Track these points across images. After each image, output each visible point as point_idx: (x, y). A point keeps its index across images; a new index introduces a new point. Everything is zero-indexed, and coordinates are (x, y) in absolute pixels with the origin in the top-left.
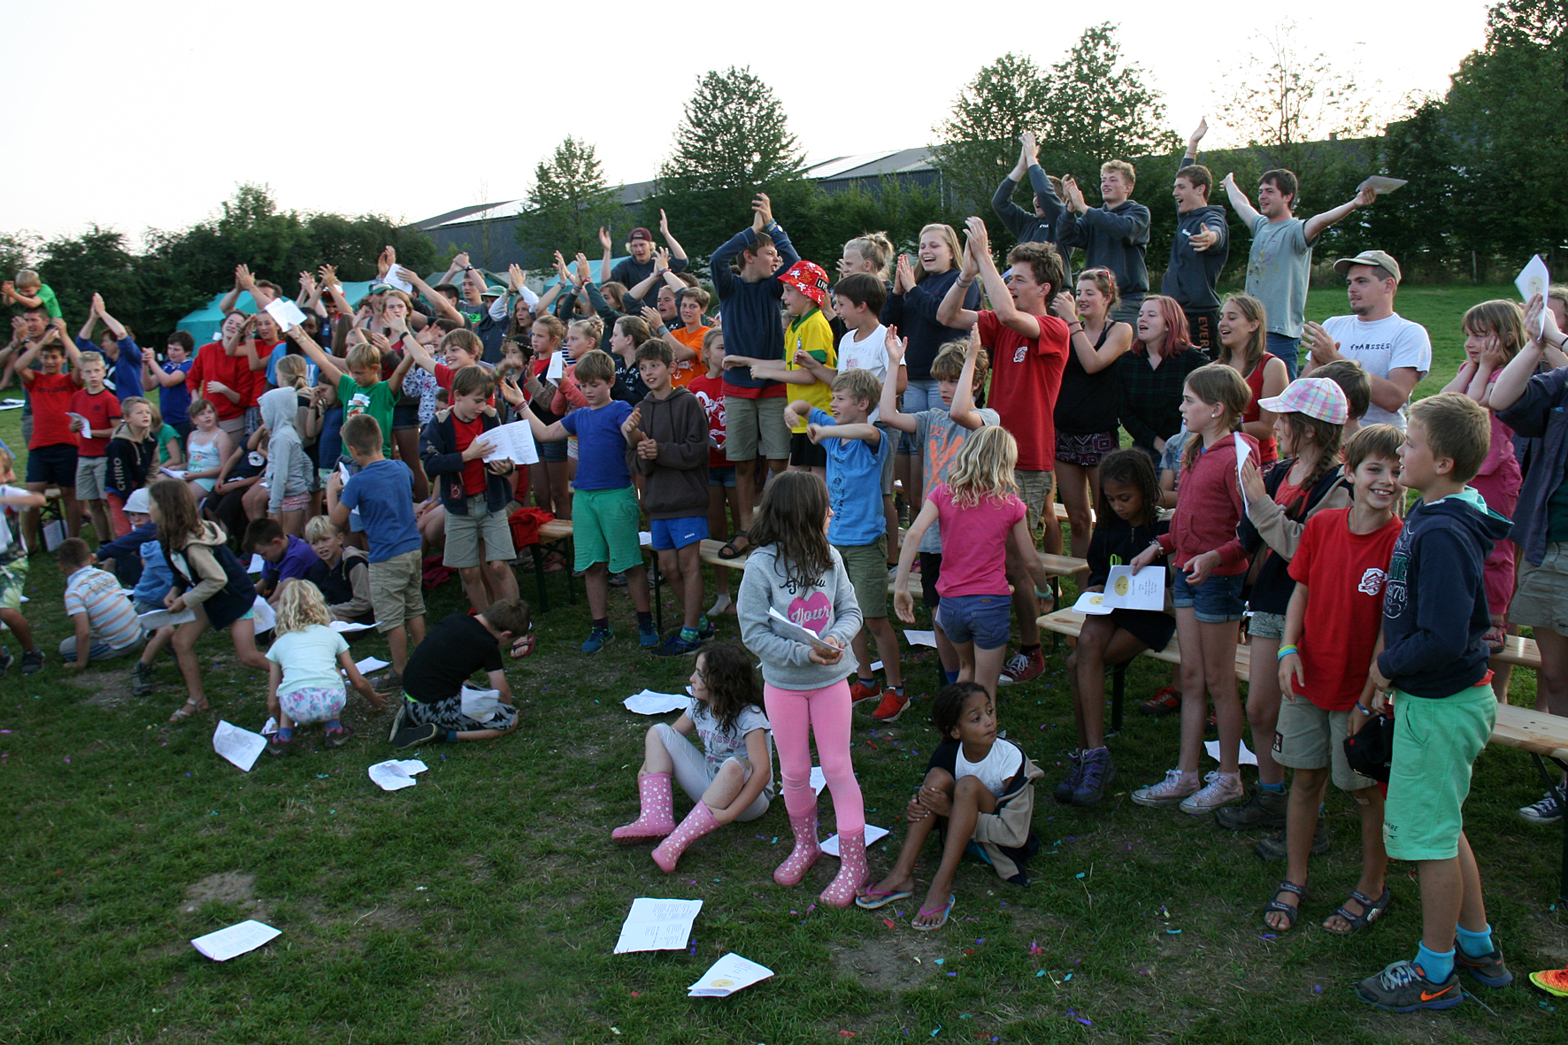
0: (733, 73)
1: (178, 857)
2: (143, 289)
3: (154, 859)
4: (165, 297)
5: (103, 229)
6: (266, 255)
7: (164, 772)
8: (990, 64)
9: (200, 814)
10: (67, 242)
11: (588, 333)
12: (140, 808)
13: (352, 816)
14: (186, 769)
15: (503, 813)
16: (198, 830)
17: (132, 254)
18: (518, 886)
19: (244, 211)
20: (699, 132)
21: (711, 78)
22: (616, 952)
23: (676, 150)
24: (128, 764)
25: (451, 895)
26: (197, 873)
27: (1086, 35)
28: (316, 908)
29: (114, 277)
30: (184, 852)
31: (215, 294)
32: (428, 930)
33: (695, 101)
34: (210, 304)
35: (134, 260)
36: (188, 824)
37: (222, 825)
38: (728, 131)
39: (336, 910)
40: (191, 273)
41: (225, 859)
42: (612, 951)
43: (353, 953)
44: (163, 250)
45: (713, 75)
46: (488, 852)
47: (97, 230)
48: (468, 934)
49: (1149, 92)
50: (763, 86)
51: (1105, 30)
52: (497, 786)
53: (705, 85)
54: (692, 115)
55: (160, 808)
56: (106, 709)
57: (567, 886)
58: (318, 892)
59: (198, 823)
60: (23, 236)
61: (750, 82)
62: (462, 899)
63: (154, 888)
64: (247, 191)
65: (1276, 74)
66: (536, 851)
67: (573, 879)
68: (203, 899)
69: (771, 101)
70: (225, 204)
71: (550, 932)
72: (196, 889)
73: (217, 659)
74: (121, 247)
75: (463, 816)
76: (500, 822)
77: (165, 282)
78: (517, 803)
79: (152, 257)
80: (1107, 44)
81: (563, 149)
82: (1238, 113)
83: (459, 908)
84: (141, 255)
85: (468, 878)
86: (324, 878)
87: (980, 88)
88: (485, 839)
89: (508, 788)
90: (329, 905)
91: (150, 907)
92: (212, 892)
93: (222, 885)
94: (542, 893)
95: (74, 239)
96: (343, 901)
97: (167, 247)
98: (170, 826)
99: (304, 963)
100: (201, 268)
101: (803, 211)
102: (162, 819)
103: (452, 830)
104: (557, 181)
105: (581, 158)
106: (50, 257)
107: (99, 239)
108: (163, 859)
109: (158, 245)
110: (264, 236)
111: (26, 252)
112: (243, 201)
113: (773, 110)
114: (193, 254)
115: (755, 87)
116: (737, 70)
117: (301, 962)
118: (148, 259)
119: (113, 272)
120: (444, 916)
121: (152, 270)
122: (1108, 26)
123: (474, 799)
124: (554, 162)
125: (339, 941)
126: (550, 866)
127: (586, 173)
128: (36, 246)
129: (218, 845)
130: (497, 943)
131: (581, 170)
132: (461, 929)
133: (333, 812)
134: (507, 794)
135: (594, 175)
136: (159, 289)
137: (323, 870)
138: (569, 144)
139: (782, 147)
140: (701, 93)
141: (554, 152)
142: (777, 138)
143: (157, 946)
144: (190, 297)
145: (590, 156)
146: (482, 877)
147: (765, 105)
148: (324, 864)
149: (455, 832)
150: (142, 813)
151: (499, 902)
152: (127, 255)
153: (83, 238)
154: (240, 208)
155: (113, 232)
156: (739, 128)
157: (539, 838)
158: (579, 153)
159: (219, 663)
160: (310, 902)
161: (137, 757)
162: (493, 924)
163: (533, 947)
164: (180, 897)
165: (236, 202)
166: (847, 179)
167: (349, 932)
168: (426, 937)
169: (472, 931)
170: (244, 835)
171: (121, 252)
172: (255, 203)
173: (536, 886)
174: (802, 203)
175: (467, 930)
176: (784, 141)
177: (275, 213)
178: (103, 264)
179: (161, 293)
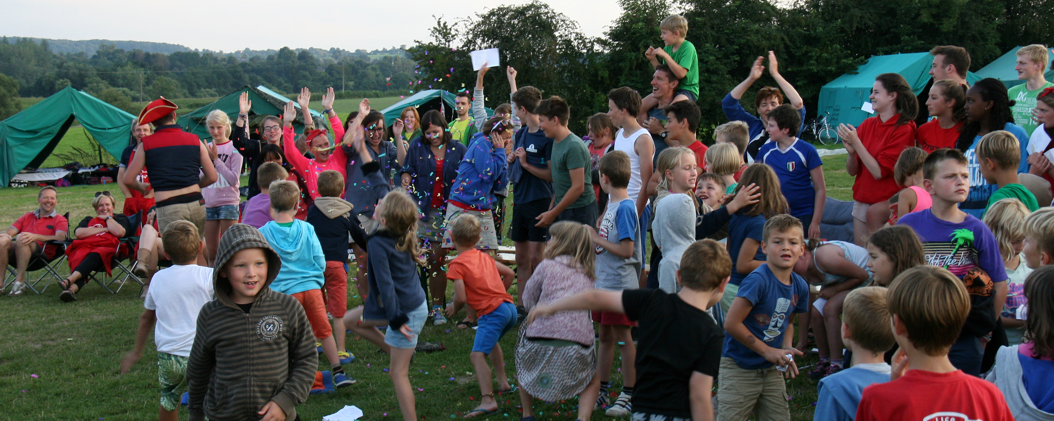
2: (786, 47)
4: (810, 58)
6: (934, 11)
17: (779, 6)
29: (757, 32)
31: (868, 57)
34: (861, 68)
35: (780, 14)
40: (842, 30)
77: (811, 40)
79: (801, 11)
84: (788, 8)
100: (855, 25)
114: (847, 9)
119: (757, 26)
121: (799, 25)
136: (805, 48)
144: (839, 58)
152: (773, 8)
178: (746, 17)
179: (806, 53)
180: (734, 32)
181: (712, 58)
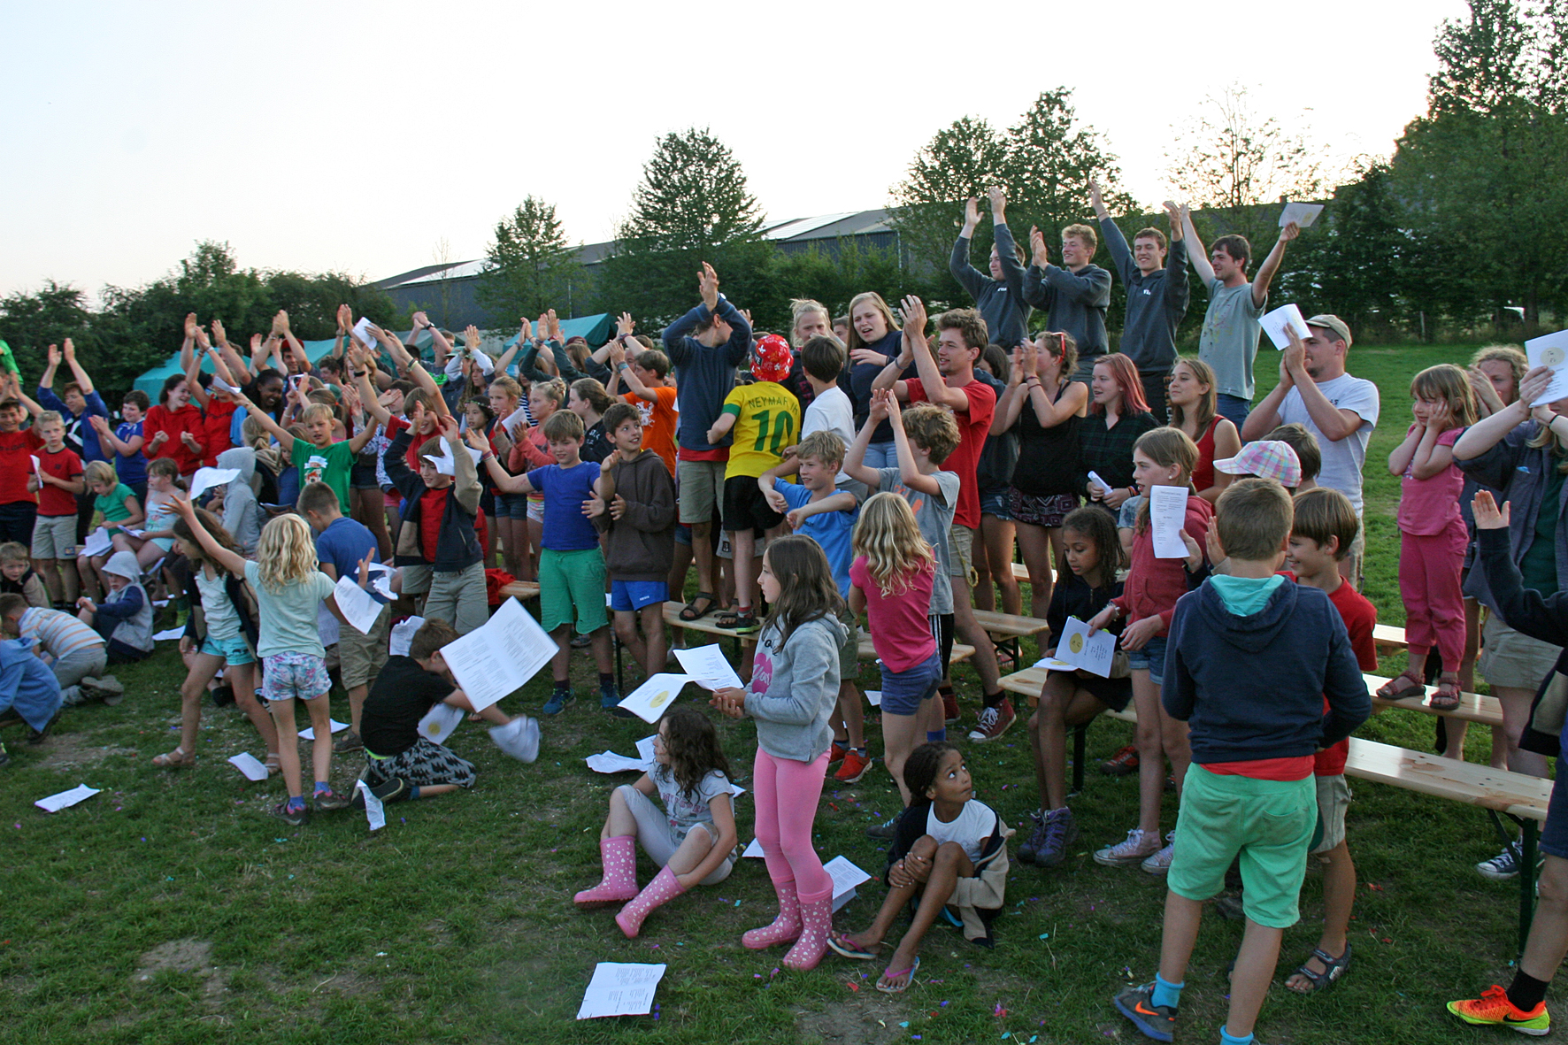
0: (693, 136)
1: (132, 924)
2: (100, 346)
3: (107, 927)
4: (123, 355)
5: (61, 285)
6: (225, 313)
7: (119, 837)
8: (947, 127)
9: (155, 880)
10: (24, 299)
11: (551, 395)
12: (94, 874)
13: (312, 881)
14: (140, 834)
15: (464, 877)
16: (153, 896)
17: (89, 311)
18: (479, 952)
19: (204, 270)
20: (659, 193)
21: (671, 140)
22: (579, 1017)
23: (636, 211)
24: (82, 829)
25: (412, 960)
26: (151, 940)
27: (1041, 100)
28: (274, 975)
30: (139, 919)
31: (173, 352)
32: (389, 997)
33: (655, 163)
34: (168, 362)
35: (91, 318)
36: (143, 890)
37: (177, 891)
38: (688, 193)
39: (294, 977)
40: (149, 330)
41: (180, 925)
42: (575, 1016)
43: (311, 1021)
44: (121, 308)
45: (673, 137)
46: (449, 917)
47: (54, 287)
48: (429, 1001)
49: (1103, 155)
50: (722, 148)
51: (1059, 94)
52: (458, 849)
53: (665, 147)
54: (652, 176)
55: (115, 874)
56: (58, 773)
57: (529, 951)
58: (276, 958)
59: (152, 889)
61: (709, 145)
62: (423, 965)
63: (107, 957)
64: (206, 249)
65: (1227, 138)
66: (497, 915)
67: (535, 944)
68: (158, 967)
69: (731, 163)
70: (184, 262)
71: (512, 998)
72: (151, 956)
73: (173, 721)
74: (79, 305)
75: (423, 880)
76: (461, 886)
77: (123, 340)
78: (478, 867)
79: (110, 315)
80: (1062, 109)
81: (523, 209)
82: (1190, 177)
83: (419, 974)
84: (99, 312)
85: (429, 944)
86: (282, 945)
87: (936, 151)
88: (447, 903)
89: (469, 851)
90: (287, 972)
91: (102, 977)
92: (167, 960)
93: (177, 952)
94: (504, 958)
95: (31, 296)
96: (301, 967)
97: (125, 304)
98: (124, 893)
99: (262, 1032)
100: (160, 326)
101: (762, 272)
102: (115, 886)
103: (412, 895)
104: (517, 241)
105: (541, 219)
106: (5, 314)
107: (56, 297)
108: (116, 927)
109: (115, 303)
110: (224, 295)
112: (202, 259)
113: (733, 172)
114: (151, 312)
115: (714, 149)
116: (697, 132)
117: (258, 1030)
118: (106, 316)
119: (70, 329)
120: (405, 982)
121: (109, 327)
122: (1063, 91)
123: (435, 863)
124: (514, 223)
125: (298, 1009)
126: (513, 930)
127: (546, 234)
129: (174, 911)
130: (458, 1009)
131: (541, 231)
132: (422, 995)
133: (291, 877)
134: (468, 858)
135: (555, 235)
136: (117, 347)
137: (281, 936)
138: (529, 204)
139: (741, 209)
140: (661, 155)
141: (515, 212)
142: (736, 200)
143: (108, 1017)
144: (148, 354)
145: (550, 217)
146: (443, 942)
147: (725, 167)
148: (282, 930)
149: (415, 897)
150: (95, 880)
151: (460, 968)
152: (85, 313)
153: (40, 295)
154: (199, 266)
155: (71, 289)
156: (699, 189)
157: (500, 902)
158: (539, 214)
159: (176, 725)
160: (267, 969)
161: (90, 822)
162: (454, 991)
163: (495, 1014)
164: (133, 966)
165: (196, 260)
166: (806, 241)
167: (307, 1000)
168: (386, 1005)
169: (433, 998)
170: (201, 901)
171: (78, 309)
172: (214, 260)
173: (498, 951)
174: (761, 265)
175: (428, 997)
176: (743, 203)
177: (235, 272)
178: (60, 321)
179: (119, 351)
180: (49, 334)
181: (30, 358)
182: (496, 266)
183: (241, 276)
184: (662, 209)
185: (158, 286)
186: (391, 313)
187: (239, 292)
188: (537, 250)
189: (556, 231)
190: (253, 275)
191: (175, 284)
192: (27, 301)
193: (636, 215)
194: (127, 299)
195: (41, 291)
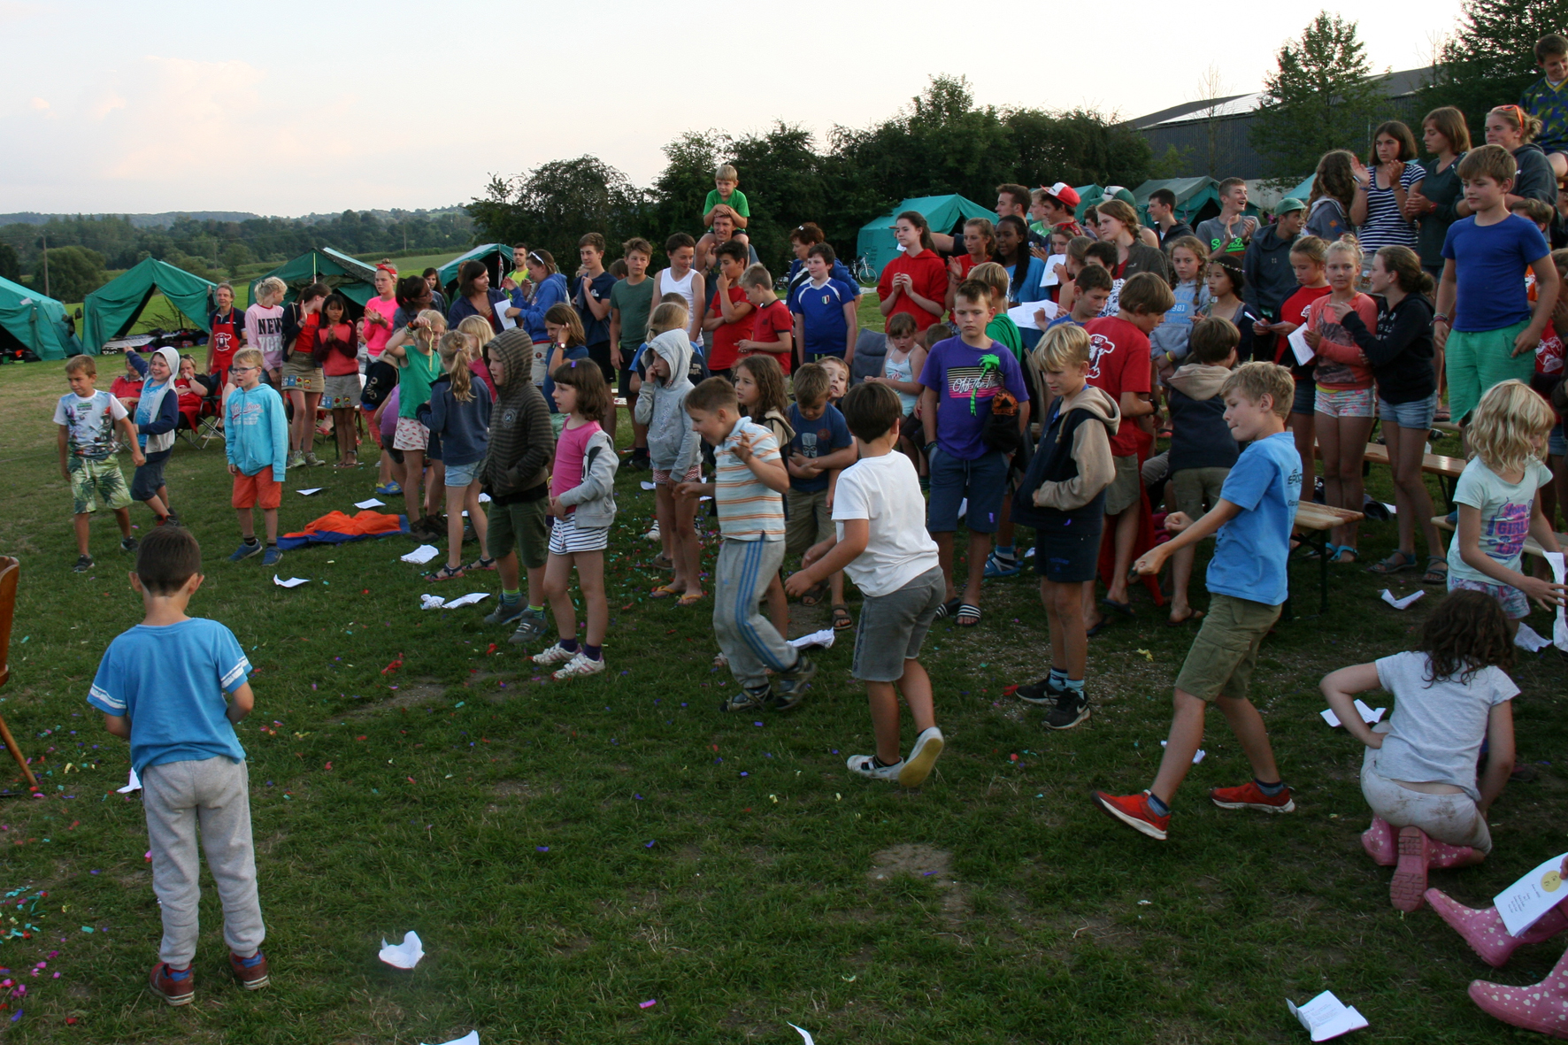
2: (826, 192)
4: (849, 202)
5: (790, 127)
6: (958, 156)
10: (754, 142)
17: (817, 154)
19: (937, 107)
23: (1466, 25)
29: (798, 178)
31: (901, 200)
35: (818, 161)
40: (877, 175)
44: (849, 151)
47: (783, 128)
60: (712, 135)
64: (941, 85)
70: (917, 100)
74: (806, 147)
77: (848, 186)
79: (837, 158)
81: (1314, 29)
84: (826, 155)
95: (760, 138)
97: (853, 146)
100: (888, 171)
104: (1305, 70)
105: (1337, 41)
106: (733, 157)
107: (785, 138)
109: (843, 145)
110: (958, 136)
111: (713, 152)
112: (936, 96)
114: (880, 155)
118: (833, 160)
119: (797, 173)
121: (837, 171)
124: (1302, 47)
127: (1342, 59)
128: (723, 146)
131: (1337, 56)
135: (1353, 61)
136: (843, 193)
138: (1322, 23)
141: (1303, 33)
144: (874, 202)
145: (1349, 38)
152: (812, 156)
153: (769, 137)
154: (933, 104)
155: (799, 131)
158: (1334, 34)
165: (929, 97)
171: (806, 152)
172: (949, 97)
177: (971, 110)
178: (787, 165)
179: (844, 197)
180: (776, 179)
182: (1277, 101)
183: (978, 114)
184: (1503, 22)
185: (887, 126)
186: (1147, 157)
187: (975, 133)
188: (1330, 80)
189: (1356, 56)
190: (991, 113)
191: (906, 124)
192: (757, 144)
193: (1465, 31)
194: (856, 140)
195: (770, 133)
